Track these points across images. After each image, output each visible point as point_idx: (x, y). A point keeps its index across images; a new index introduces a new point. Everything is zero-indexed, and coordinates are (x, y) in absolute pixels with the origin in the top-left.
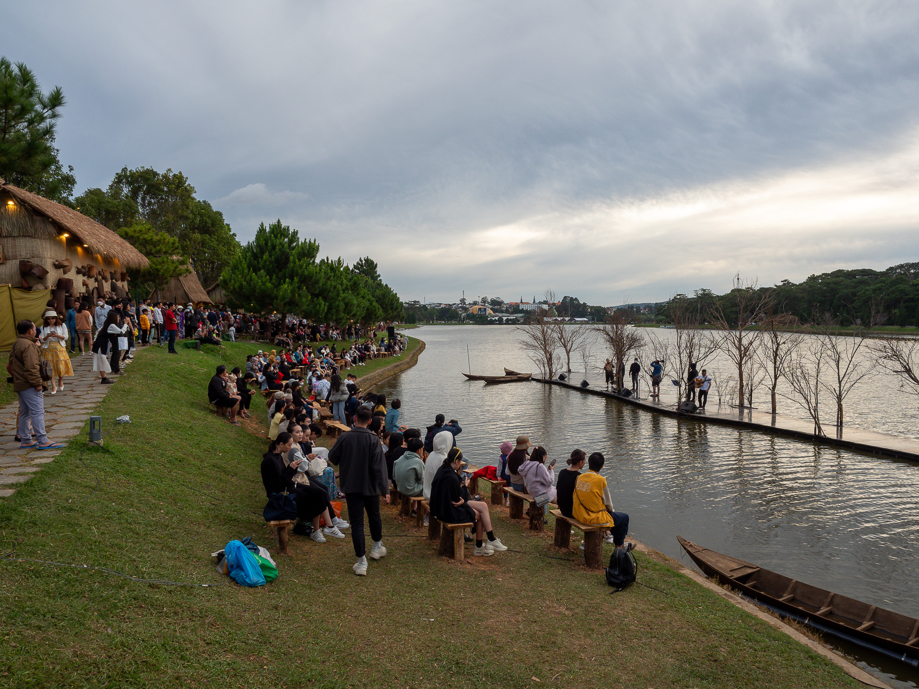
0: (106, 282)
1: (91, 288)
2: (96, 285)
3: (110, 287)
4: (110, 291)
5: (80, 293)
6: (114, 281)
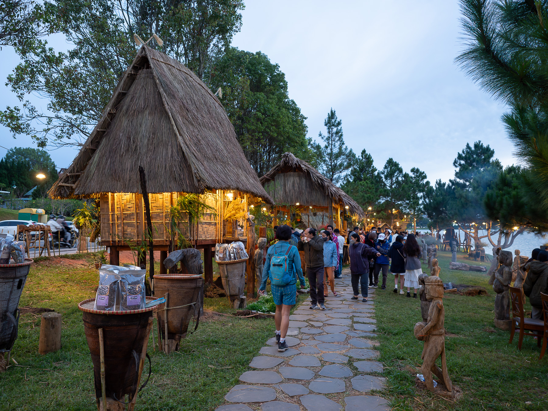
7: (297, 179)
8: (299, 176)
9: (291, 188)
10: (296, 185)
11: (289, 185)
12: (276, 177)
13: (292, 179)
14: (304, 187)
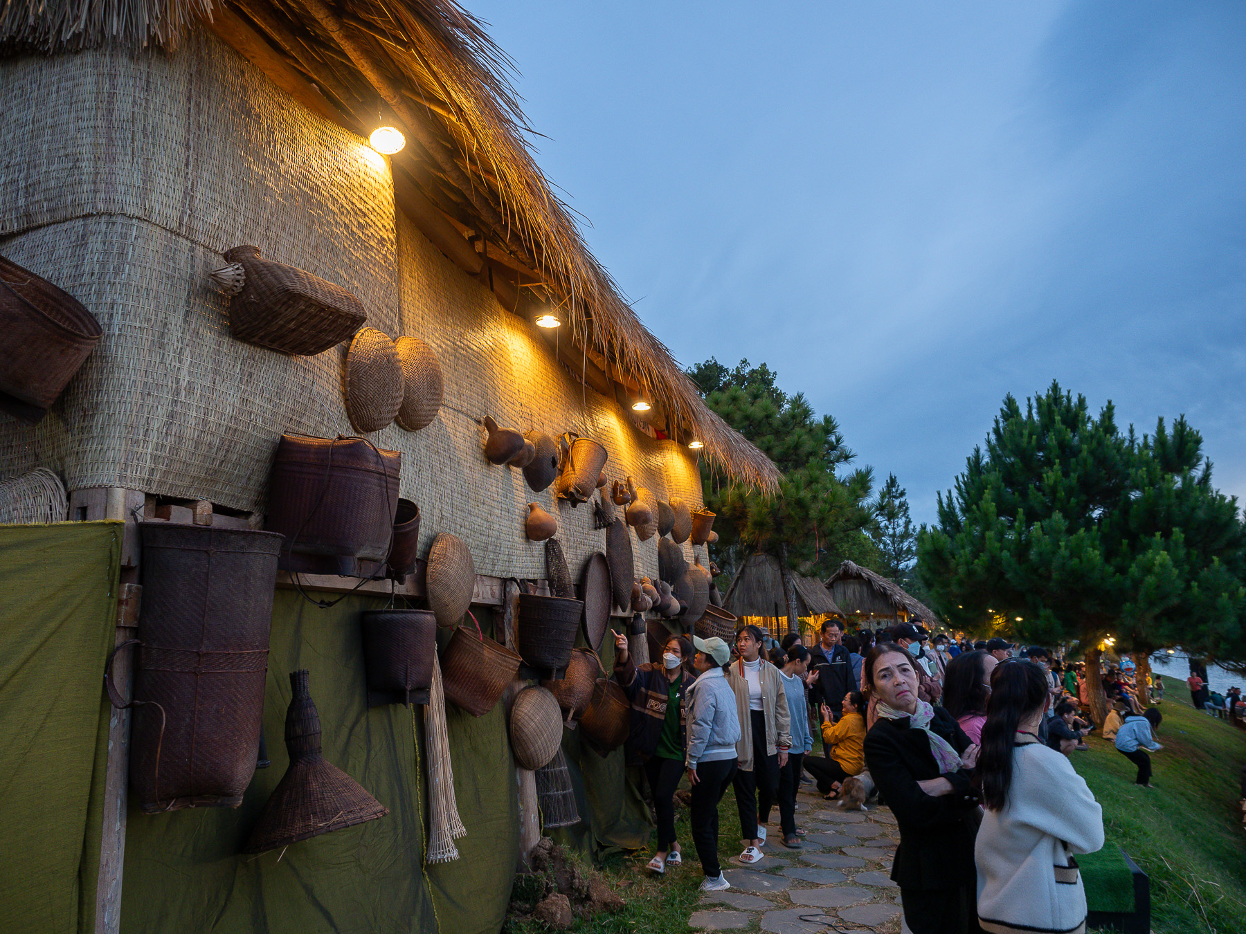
0: (643, 536)
1: (572, 559)
2: (599, 541)
3: (655, 558)
4: (656, 576)
5: (505, 582)
6: (669, 536)
7: (857, 587)
8: (860, 584)
9: (852, 596)
10: (857, 594)
11: (850, 592)
12: (835, 585)
13: (851, 587)
14: (865, 595)
